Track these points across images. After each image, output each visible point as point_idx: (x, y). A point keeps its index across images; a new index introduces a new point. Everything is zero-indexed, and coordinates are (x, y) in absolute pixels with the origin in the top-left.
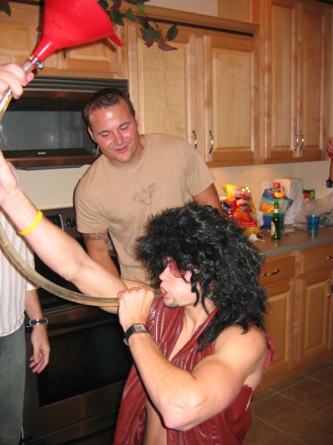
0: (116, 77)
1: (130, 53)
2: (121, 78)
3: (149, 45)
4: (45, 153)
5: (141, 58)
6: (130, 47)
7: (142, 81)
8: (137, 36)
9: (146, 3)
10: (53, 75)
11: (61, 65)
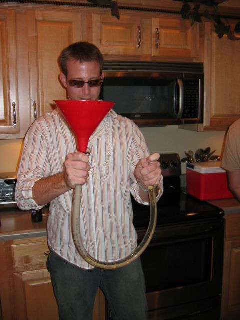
0: (195, 61)
1: (206, 42)
2: (198, 62)
3: (220, 36)
4: (140, 116)
5: (214, 46)
6: (206, 38)
7: (214, 63)
8: (212, 30)
9: (220, 5)
10: (149, 60)
11: (155, 53)
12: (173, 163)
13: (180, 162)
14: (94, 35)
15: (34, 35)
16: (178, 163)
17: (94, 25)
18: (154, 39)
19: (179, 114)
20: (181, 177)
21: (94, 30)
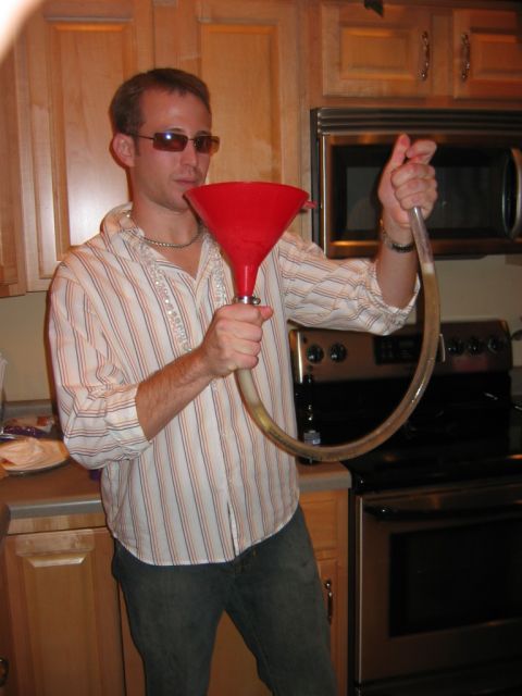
10: (445, 106)
11: (458, 91)
12: (495, 342)
13: (510, 339)
14: (325, 54)
15: (194, 56)
16: (505, 340)
17: (324, 31)
18: (457, 61)
19: (514, 229)
20: (512, 374)
21: (325, 42)
